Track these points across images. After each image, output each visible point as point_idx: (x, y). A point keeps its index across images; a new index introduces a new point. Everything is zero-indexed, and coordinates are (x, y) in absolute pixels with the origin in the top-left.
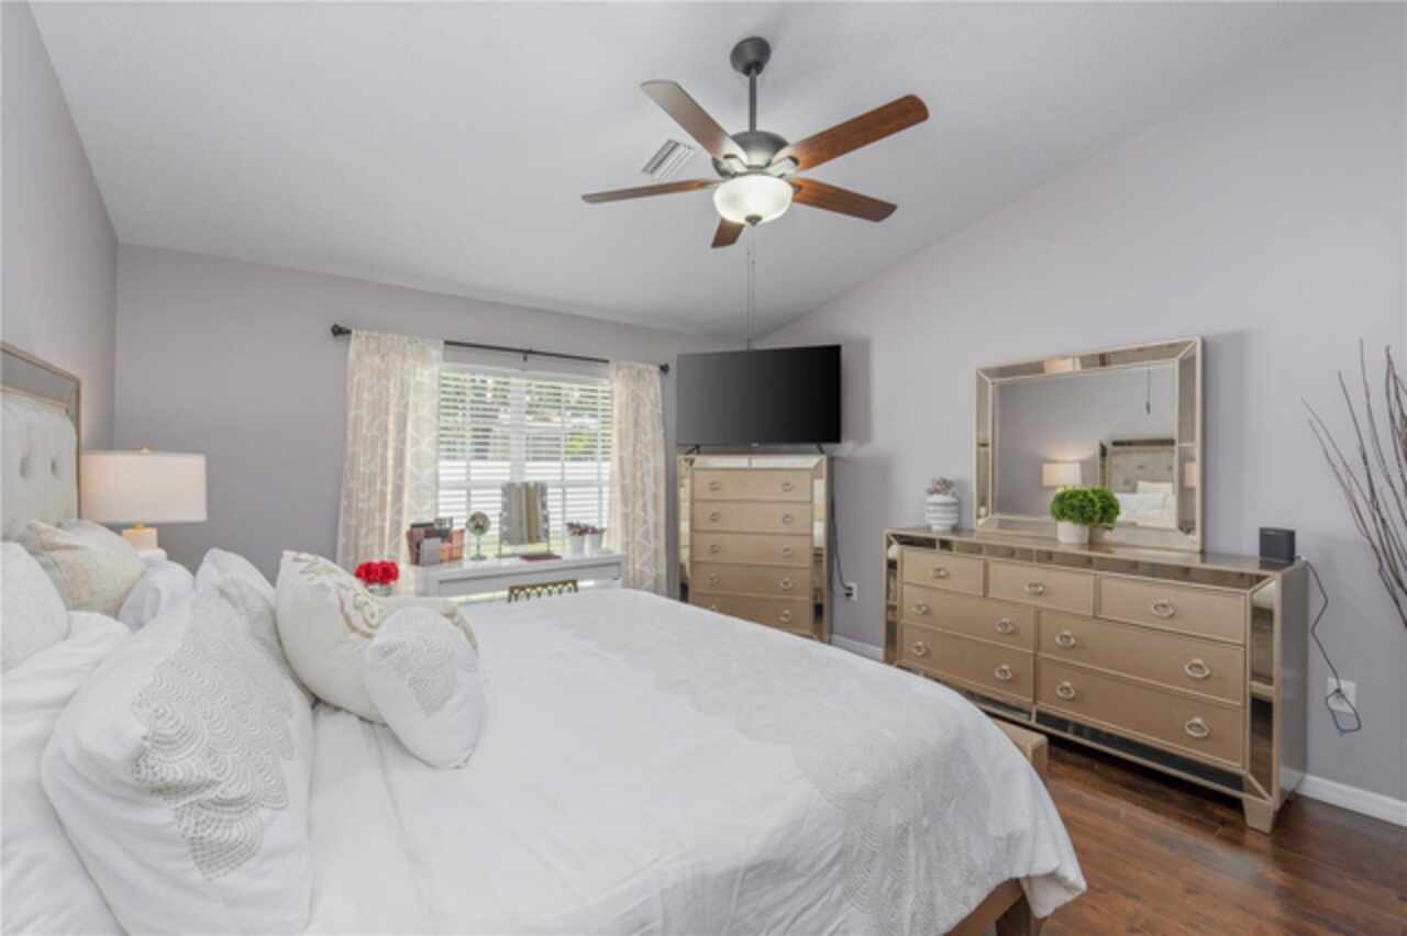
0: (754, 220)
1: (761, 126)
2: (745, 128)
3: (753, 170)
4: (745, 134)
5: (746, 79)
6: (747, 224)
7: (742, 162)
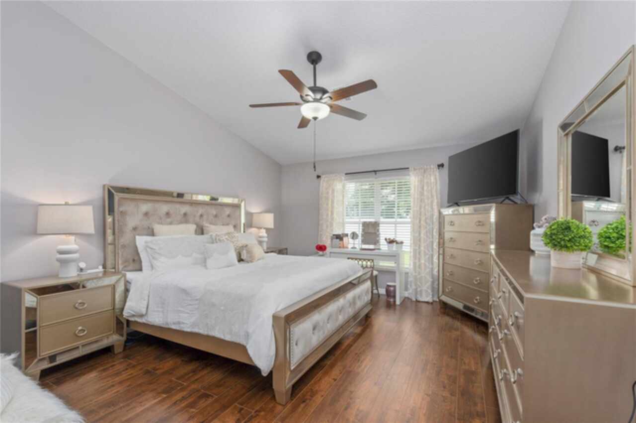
0: (315, 118)
1: (318, 85)
2: (312, 85)
3: (316, 100)
4: (312, 87)
5: (312, 66)
6: (313, 120)
7: (311, 97)
